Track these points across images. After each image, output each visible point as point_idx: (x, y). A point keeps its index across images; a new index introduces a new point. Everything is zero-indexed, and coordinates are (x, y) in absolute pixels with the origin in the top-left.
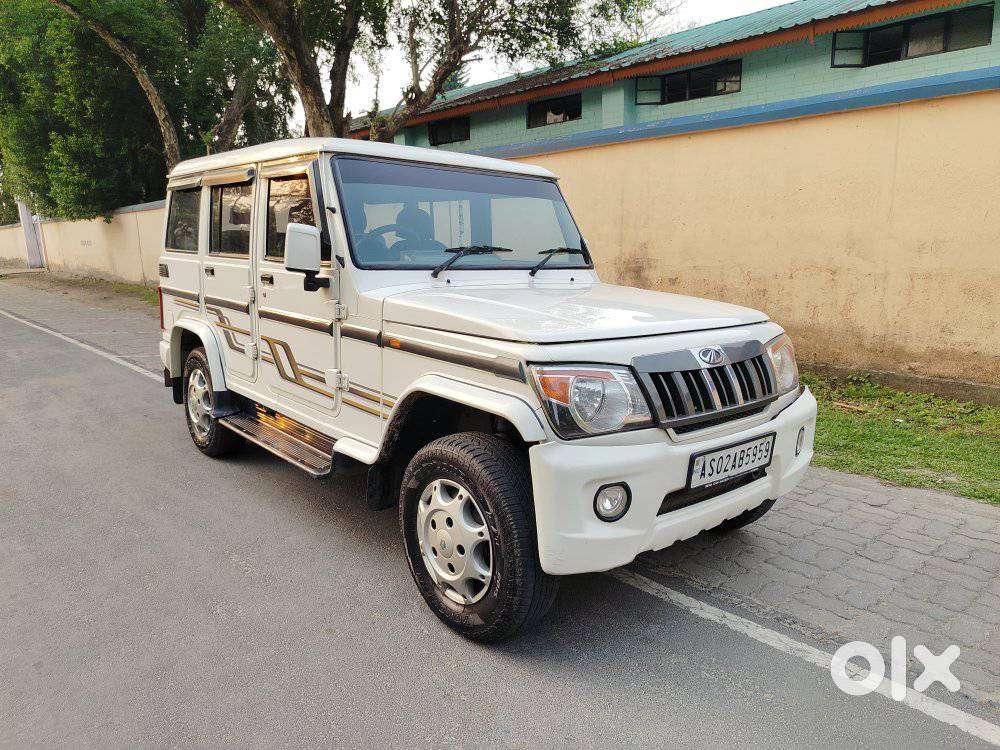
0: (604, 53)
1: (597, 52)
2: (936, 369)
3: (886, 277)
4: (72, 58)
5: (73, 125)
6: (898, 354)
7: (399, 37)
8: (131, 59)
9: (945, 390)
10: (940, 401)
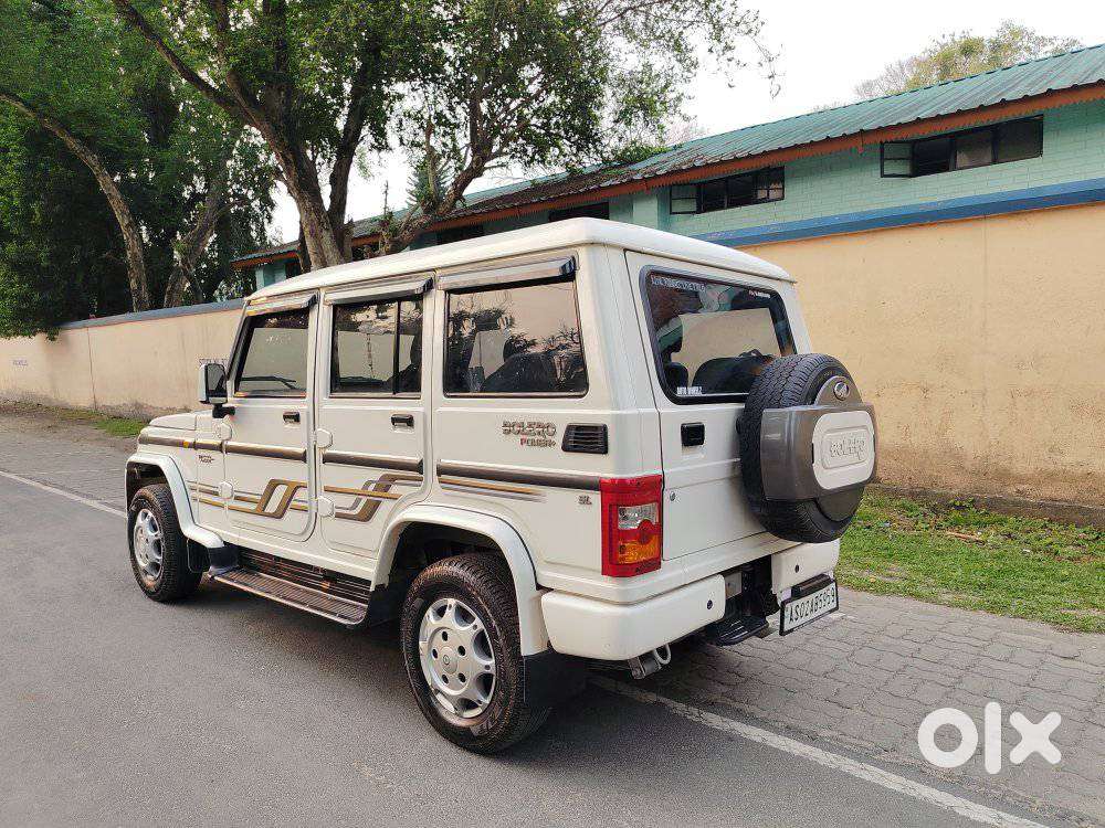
0: (626, 159)
1: (618, 158)
2: (1048, 491)
3: (984, 395)
4: (19, 159)
5: (15, 231)
6: (1004, 476)
7: (401, 140)
8: (92, 160)
9: (1060, 514)
10: (1055, 527)
